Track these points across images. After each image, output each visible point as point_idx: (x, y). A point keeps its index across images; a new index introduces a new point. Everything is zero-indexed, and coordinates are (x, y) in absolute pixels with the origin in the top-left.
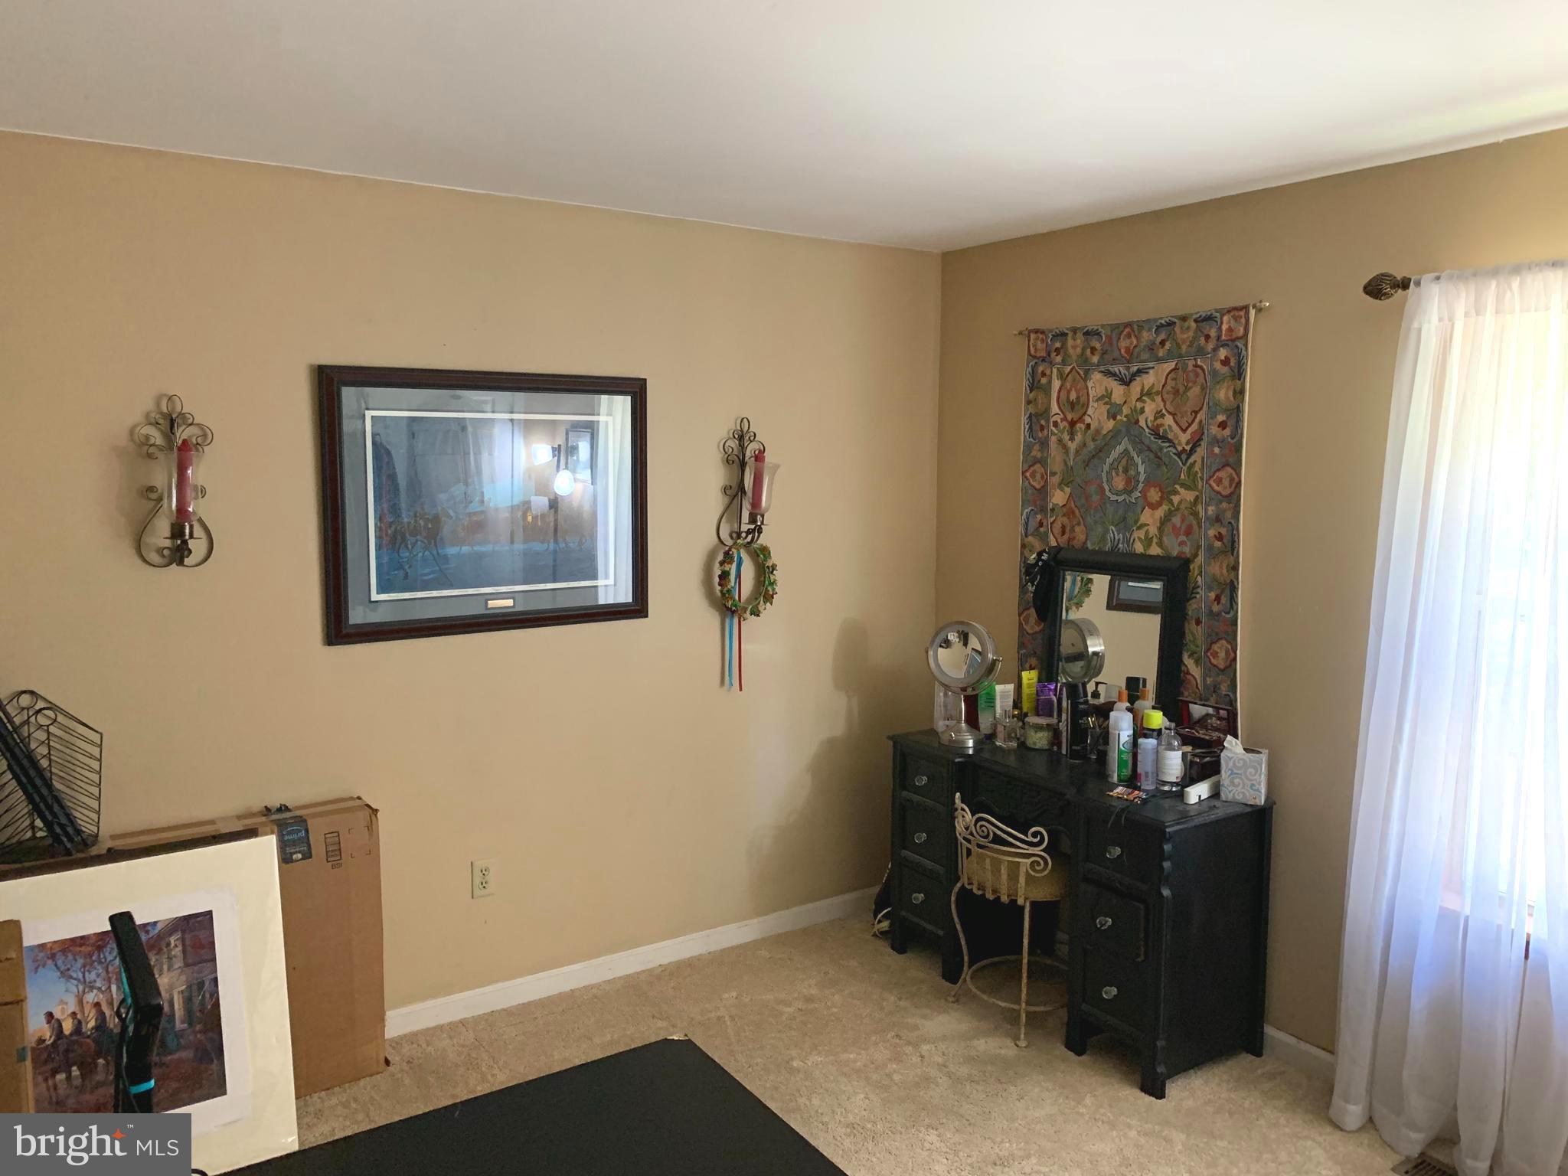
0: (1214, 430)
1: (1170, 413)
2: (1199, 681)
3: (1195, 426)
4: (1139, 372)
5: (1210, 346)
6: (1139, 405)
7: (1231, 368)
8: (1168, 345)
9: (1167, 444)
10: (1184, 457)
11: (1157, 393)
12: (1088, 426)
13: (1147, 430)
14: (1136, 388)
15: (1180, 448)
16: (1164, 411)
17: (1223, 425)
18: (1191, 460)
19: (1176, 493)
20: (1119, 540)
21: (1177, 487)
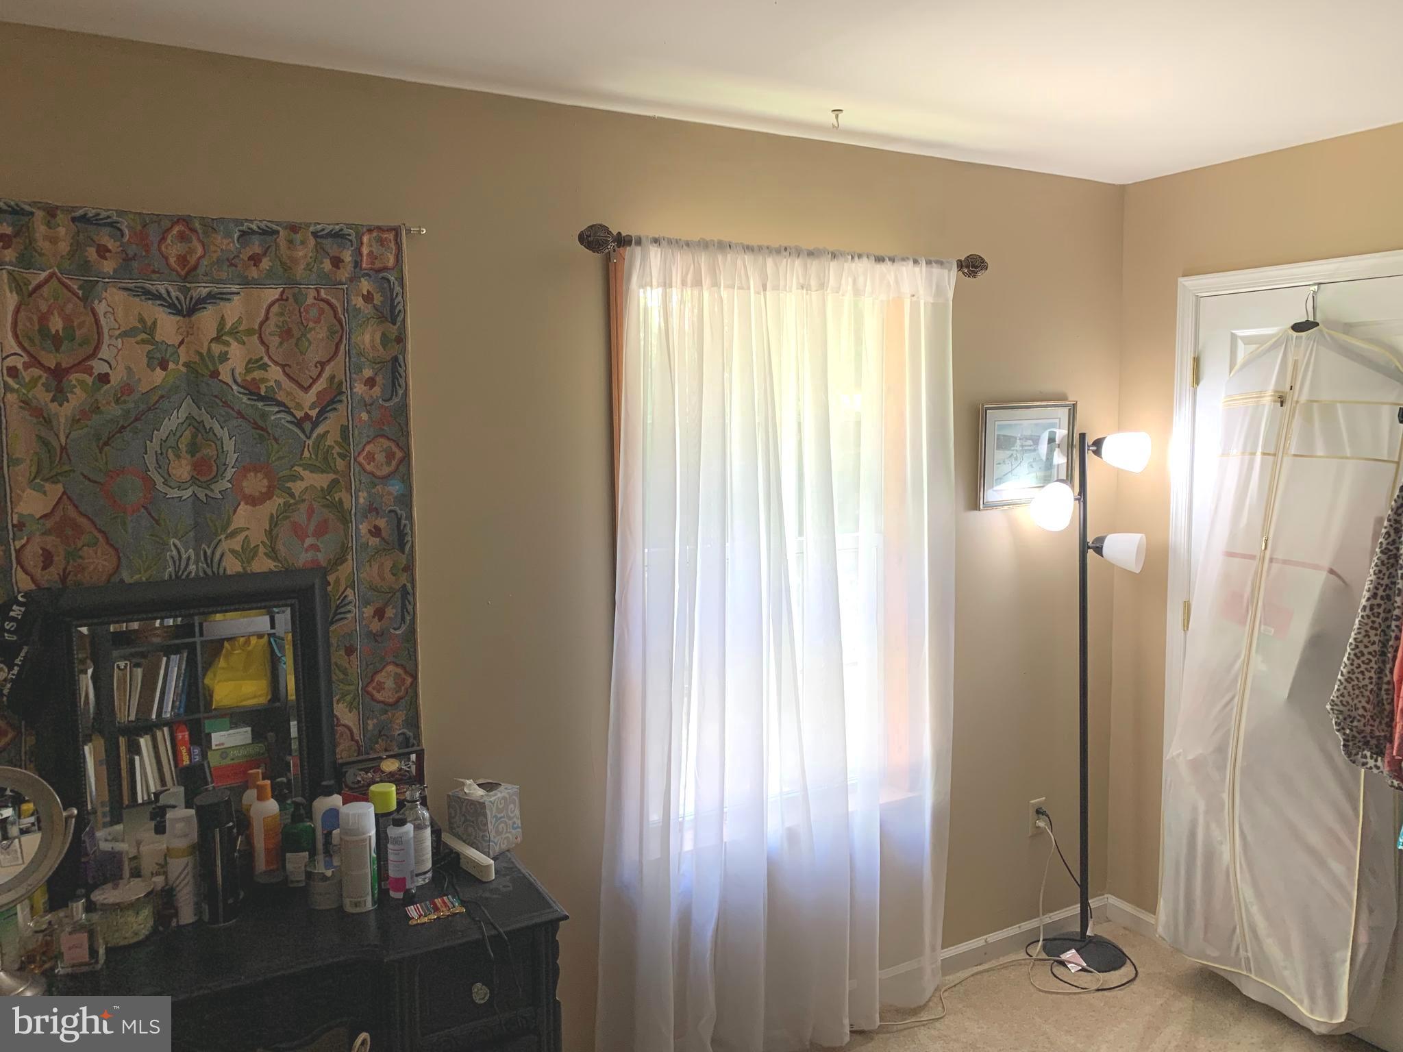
0: (359, 388)
1: (276, 363)
2: (355, 731)
3: (321, 385)
4: (213, 298)
5: (344, 274)
6: (217, 349)
7: (375, 307)
8: (265, 263)
9: (276, 409)
10: (308, 426)
11: (250, 332)
12: (104, 379)
13: (235, 387)
14: (207, 319)
15: (299, 414)
16: (266, 359)
17: (371, 382)
18: (320, 430)
19: (295, 478)
20: (189, 559)
21: (299, 469)
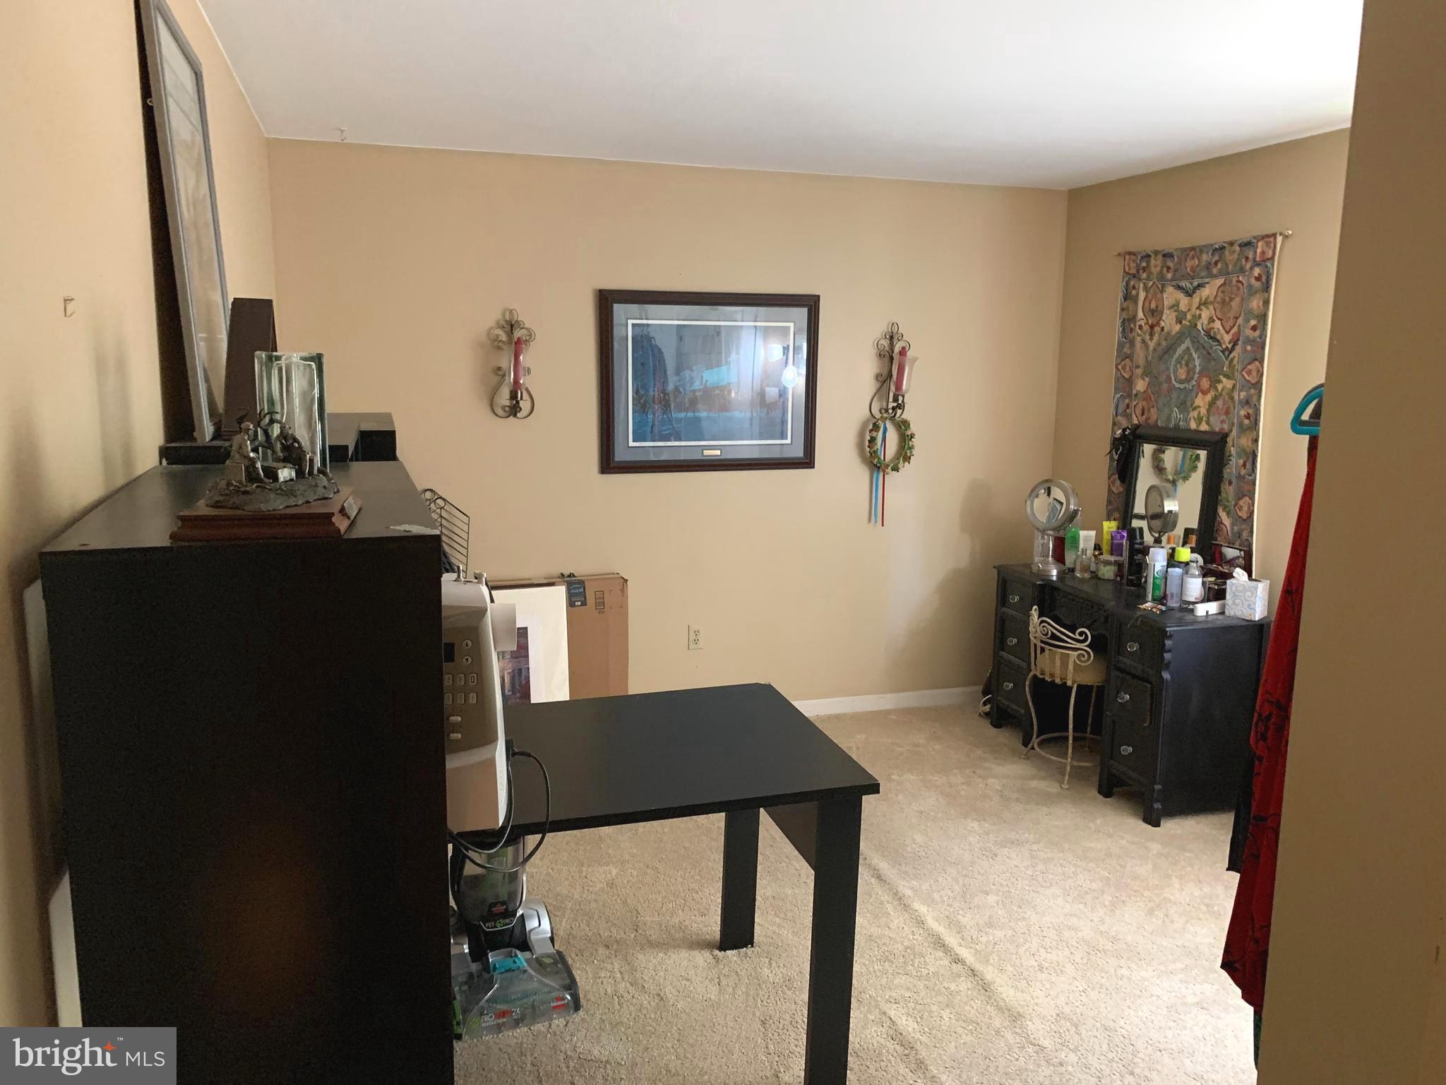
0: (1248, 332)
1: (1219, 319)
2: (1229, 529)
3: (1235, 329)
4: (1199, 286)
5: (1248, 266)
6: (1198, 312)
7: (1262, 283)
8: (1219, 265)
9: (1216, 343)
10: (1227, 353)
11: (1211, 303)
12: (1162, 329)
13: (1202, 332)
14: (1196, 300)
15: (1224, 347)
16: (1215, 318)
17: (1254, 328)
18: (1231, 356)
19: (1220, 381)
20: (1180, 419)
21: (1221, 377)
